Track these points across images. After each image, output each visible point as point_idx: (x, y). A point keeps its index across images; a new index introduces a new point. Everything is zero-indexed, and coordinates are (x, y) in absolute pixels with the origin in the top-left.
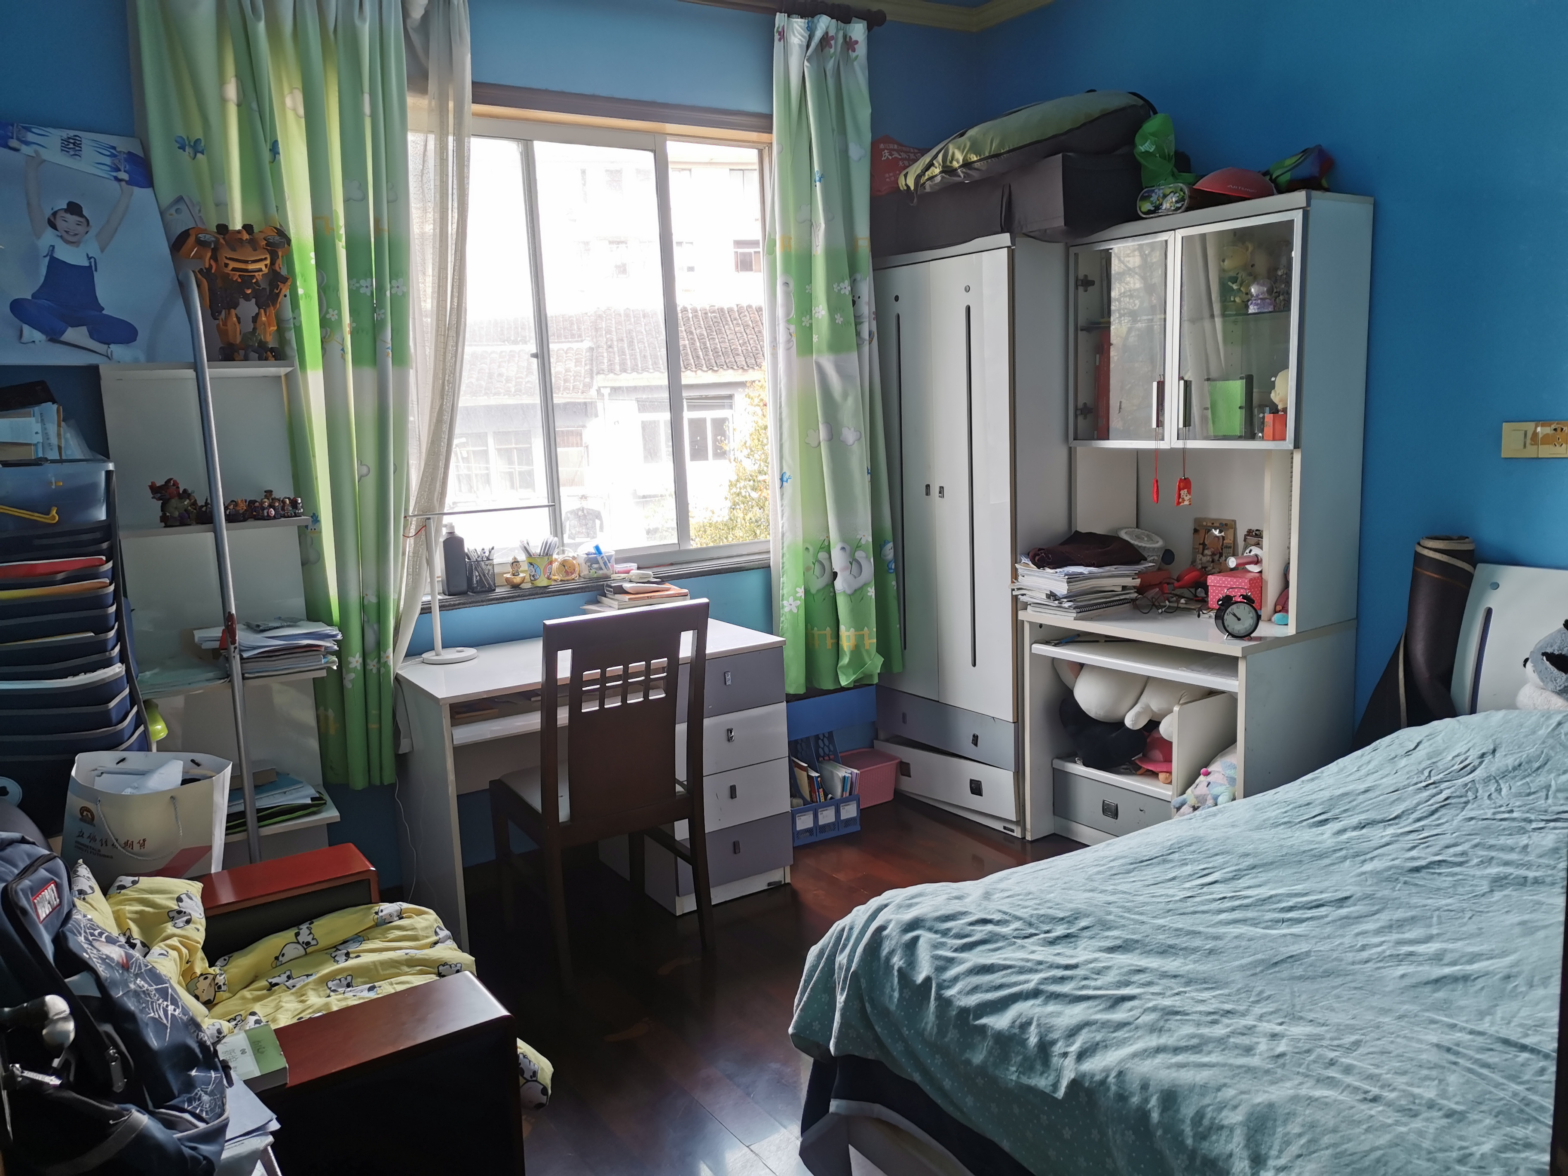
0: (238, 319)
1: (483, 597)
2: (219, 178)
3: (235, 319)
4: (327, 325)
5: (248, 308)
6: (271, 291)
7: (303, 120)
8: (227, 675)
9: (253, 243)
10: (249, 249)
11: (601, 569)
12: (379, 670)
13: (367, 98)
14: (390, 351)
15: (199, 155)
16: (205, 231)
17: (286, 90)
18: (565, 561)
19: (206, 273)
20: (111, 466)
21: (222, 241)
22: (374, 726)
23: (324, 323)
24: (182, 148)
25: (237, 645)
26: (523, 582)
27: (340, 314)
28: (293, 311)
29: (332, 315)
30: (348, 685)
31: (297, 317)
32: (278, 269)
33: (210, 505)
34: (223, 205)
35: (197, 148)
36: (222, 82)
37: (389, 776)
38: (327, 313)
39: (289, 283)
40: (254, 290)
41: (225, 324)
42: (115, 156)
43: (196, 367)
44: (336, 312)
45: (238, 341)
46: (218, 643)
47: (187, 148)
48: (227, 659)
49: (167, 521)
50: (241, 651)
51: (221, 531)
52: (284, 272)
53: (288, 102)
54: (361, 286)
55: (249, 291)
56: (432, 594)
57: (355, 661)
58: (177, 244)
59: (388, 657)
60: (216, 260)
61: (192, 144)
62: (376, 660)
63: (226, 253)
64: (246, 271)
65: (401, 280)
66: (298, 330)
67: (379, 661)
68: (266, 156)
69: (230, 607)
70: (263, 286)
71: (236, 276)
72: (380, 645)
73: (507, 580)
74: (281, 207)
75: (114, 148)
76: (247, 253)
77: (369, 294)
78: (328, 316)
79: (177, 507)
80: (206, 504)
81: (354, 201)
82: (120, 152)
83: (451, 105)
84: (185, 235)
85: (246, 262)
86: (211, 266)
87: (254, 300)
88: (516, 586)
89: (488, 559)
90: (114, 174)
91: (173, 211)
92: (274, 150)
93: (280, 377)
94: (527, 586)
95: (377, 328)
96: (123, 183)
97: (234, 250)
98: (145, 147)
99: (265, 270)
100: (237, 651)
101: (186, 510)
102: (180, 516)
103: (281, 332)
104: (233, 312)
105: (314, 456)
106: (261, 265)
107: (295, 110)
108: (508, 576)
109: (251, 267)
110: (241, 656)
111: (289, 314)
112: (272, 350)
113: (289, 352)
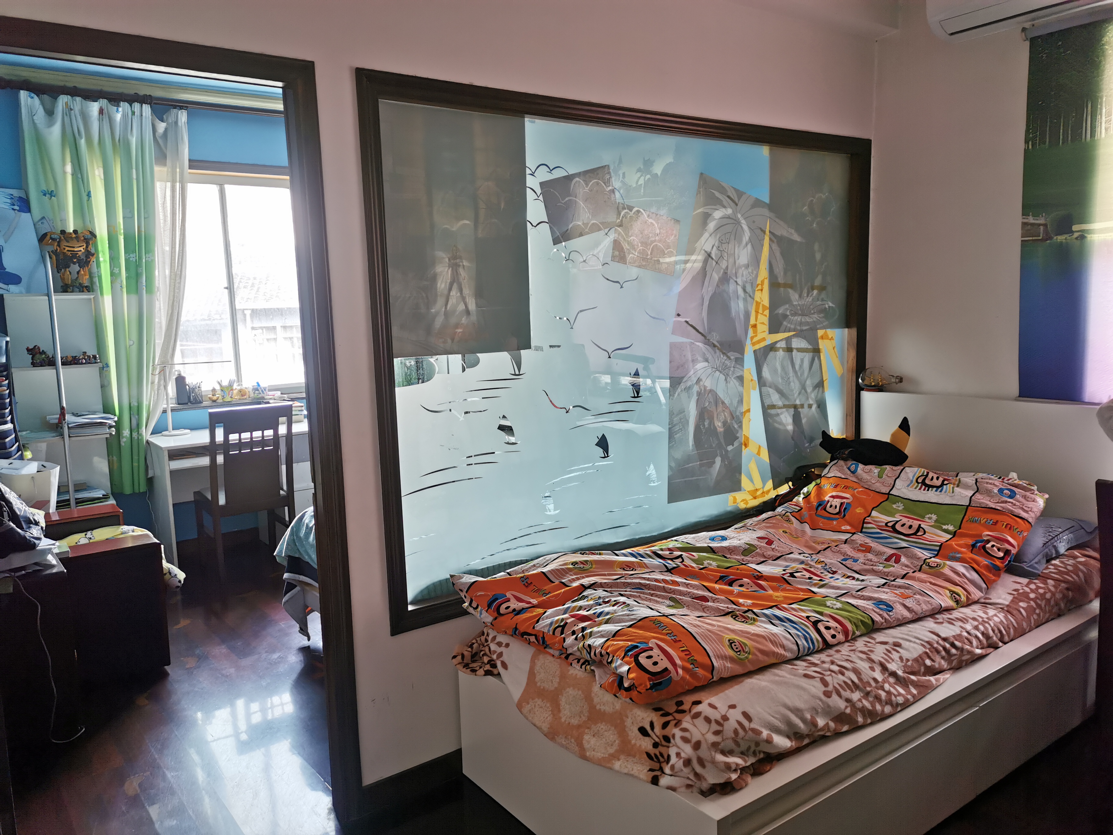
0: (70, 273)
1: (195, 405)
2: (62, 207)
3: (68, 273)
4: (114, 275)
5: (75, 268)
6: (86, 260)
7: (103, 181)
8: (62, 435)
9: (77, 238)
10: (75, 241)
11: (260, 394)
12: (138, 438)
13: (134, 171)
14: (144, 287)
15: (53, 198)
16: (54, 233)
17: (95, 167)
18: (241, 389)
19: (55, 252)
20: (8, 339)
21: (62, 238)
22: (135, 464)
23: (112, 274)
24: (45, 195)
25: (66, 421)
26: (217, 399)
27: (120, 270)
28: (97, 268)
29: (116, 271)
30: (123, 444)
31: (99, 271)
32: (89, 250)
33: (54, 357)
34: (64, 221)
35: (52, 194)
36: (64, 164)
37: (143, 488)
38: (113, 269)
39: (95, 256)
40: (78, 260)
41: (64, 275)
42: (12, 198)
43: (48, 295)
44: (118, 269)
45: (70, 283)
46: (57, 420)
47: (47, 195)
48: (62, 428)
49: (34, 365)
50: (68, 424)
51: (59, 369)
52: (93, 251)
53: (97, 172)
54: (130, 257)
55: (75, 260)
56: (167, 404)
57: (126, 433)
58: (42, 239)
59: (142, 431)
60: (60, 247)
61: (50, 193)
62: (137, 433)
63: (64, 243)
64: (74, 251)
65: (150, 254)
66: (100, 277)
67: (138, 433)
68: (85, 198)
69: (63, 403)
70: (82, 258)
71: (69, 253)
72: (138, 426)
73: (210, 398)
74: (92, 221)
75: (12, 195)
76: (74, 243)
77: (134, 261)
78: (114, 271)
79: (39, 358)
80: (53, 357)
81: (128, 218)
82: (15, 197)
83: (178, 170)
84: (45, 235)
85: (74, 247)
86: (57, 249)
87: (77, 264)
88: (214, 401)
89: (199, 387)
90: (12, 207)
91: (40, 223)
92: (89, 195)
93: (91, 299)
94: (220, 401)
95: (138, 276)
96: (16, 211)
97: (68, 242)
98: (27, 194)
99: (83, 251)
100: (66, 424)
101: (43, 360)
102: (40, 362)
103: (91, 277)
104: (67, 269)
105: (107, 336)
106: (81, 249)
107: (99, 176)
108: (211, 396)
109: (76, 249)
110: (68, 426)
111: (95, 269)
112: (86, 287)
113: (95, 287)
